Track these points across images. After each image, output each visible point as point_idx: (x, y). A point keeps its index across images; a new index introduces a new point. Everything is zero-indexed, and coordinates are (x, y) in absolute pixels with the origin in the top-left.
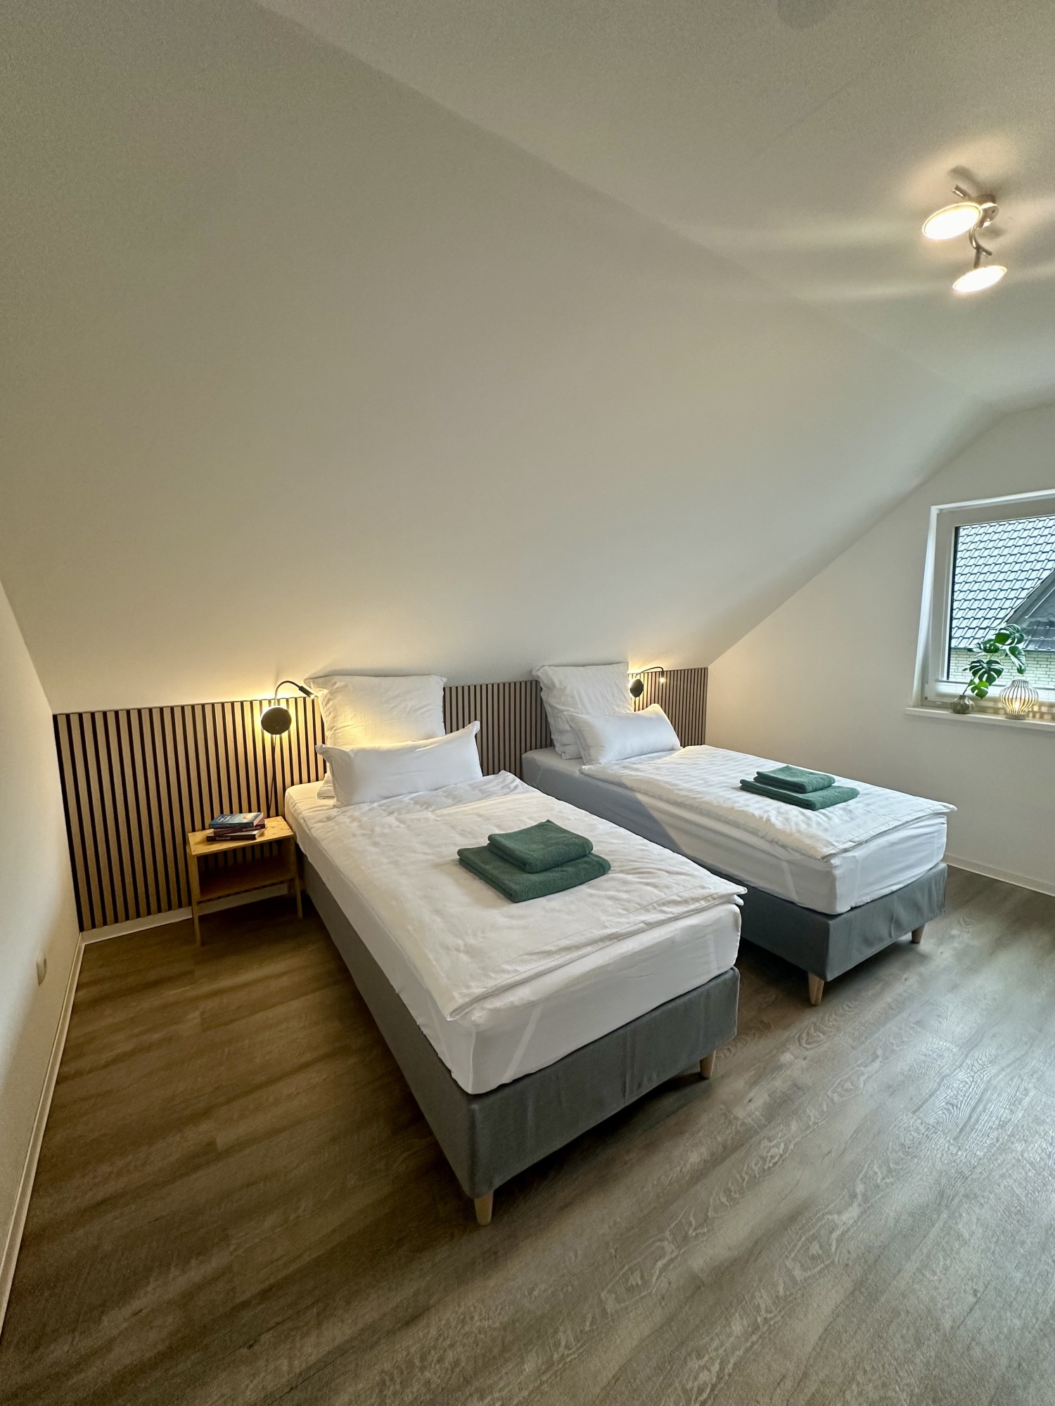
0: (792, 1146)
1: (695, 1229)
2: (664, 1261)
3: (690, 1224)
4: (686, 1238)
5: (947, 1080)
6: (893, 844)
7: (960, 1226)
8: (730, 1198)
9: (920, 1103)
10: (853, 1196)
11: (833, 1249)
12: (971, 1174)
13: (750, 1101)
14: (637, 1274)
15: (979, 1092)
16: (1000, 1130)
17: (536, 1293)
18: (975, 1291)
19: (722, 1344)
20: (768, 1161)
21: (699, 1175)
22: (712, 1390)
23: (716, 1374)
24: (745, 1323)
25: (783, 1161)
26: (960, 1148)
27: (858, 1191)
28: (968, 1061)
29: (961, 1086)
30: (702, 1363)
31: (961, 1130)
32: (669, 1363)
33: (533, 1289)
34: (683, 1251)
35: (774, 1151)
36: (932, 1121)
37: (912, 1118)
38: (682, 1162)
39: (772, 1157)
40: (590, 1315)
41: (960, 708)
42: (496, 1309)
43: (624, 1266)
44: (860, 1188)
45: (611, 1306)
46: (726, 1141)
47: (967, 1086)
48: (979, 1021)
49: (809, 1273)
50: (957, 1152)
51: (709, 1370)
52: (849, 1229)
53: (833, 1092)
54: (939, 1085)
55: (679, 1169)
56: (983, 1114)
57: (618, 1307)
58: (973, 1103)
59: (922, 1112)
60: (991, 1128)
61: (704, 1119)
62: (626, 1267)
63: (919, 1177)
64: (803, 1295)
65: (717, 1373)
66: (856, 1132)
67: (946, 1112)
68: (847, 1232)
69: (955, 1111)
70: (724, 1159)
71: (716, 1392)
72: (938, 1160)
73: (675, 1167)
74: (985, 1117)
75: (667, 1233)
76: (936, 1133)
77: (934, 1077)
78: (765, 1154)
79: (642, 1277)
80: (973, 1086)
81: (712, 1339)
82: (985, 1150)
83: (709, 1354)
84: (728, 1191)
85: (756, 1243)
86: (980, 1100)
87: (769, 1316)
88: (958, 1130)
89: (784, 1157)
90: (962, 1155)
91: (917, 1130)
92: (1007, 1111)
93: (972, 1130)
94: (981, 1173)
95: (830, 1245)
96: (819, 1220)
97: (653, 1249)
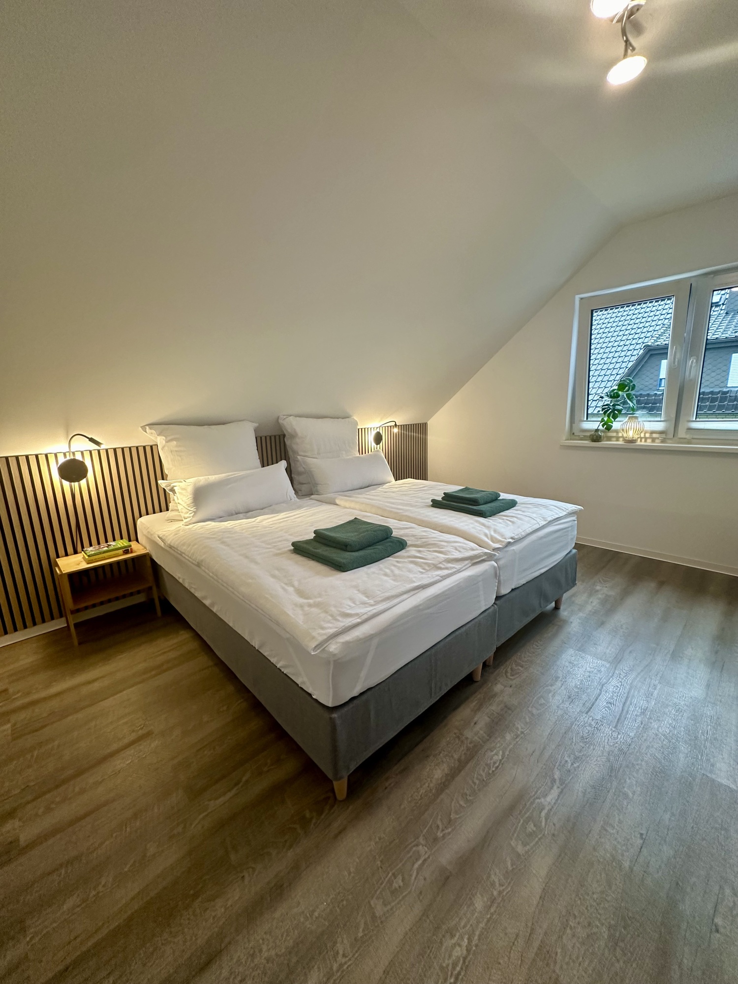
0: (507, 753)
1: (443, 830)
2: (420, 862)
3: (438, 826)
4: (436, 840)
5: (605, 687)
6: (541, 538)
7: (625, 789)
8: (467, 801)
9: (590, 706)
10: (554, 781)
11: (543, 824)
12: (628, 750)
13: (475, 723)
14: (400, 877)
15: (626, 691)
16: (642, 716)
17: (316, 914)
18: (641, 834)
19: (468, 921)
20: (492, 767)
21: (443, 786)
22: (464, 962)
23: (465, 948)
24: (485, 899)
25: (502, 764)
26: (619, 733)
27: (556, 777)
28: (617, 672)
29: (614, 689)
30: (453, 941)
31: (618, 722)
32: (429, 947)
33: (314, 911)
34: (434, 850)
35: (495, 758)
36: (599, 717)
37: (586, 717)
38: (429, 780)
39: (495, 763)
40: (363, 921)
41: (595, 437)
42: (282, 936)
43: (389, 873)
44: (557, 775)
45: (379, 910)
46: (461, 757)
47: (618, 689)
48: (620, 644)
49: (528, 847)
50: (617, 736)
51: (460, 945)
52: (553, 807)
53: (532, 708)
54: (601, 690)
55: (427, 785)
56: (631, 706)
57: (385, 909)
58: (623, 700)
59: (592, 712)
60: (636, 715)
61: (443, 743)
62: (390, 874)
63: (595, 759)
64: (525, 866)
65: (466, 946)
66: (551, 734)
67: (607, 709)
68: (551, 810)
69: (613, 708)
70: (460, 771)
71: (466, 964)
72: (606, 744)
73: (424, 784)
74: (632, 708)
75: (421, 840)
76: (602, 725)
77: (597, 686)
78: (489, 762)
79: (403, 881)
80: (622, 688)
81: (460, 919)
82: (635, 731)
83: (459, 931)
84: (464, 795)
85: (488, 832)
86: (627, 698)
87: (502, 888)
88: (616, 720)
89: (502, 762)
90: (621, 737)
91: (590, 725)
92: (644, 702)
93: (625, 718)
94: (634, 748)
95: (541, 822)
96: (532, 803)
97: (411, 853)
